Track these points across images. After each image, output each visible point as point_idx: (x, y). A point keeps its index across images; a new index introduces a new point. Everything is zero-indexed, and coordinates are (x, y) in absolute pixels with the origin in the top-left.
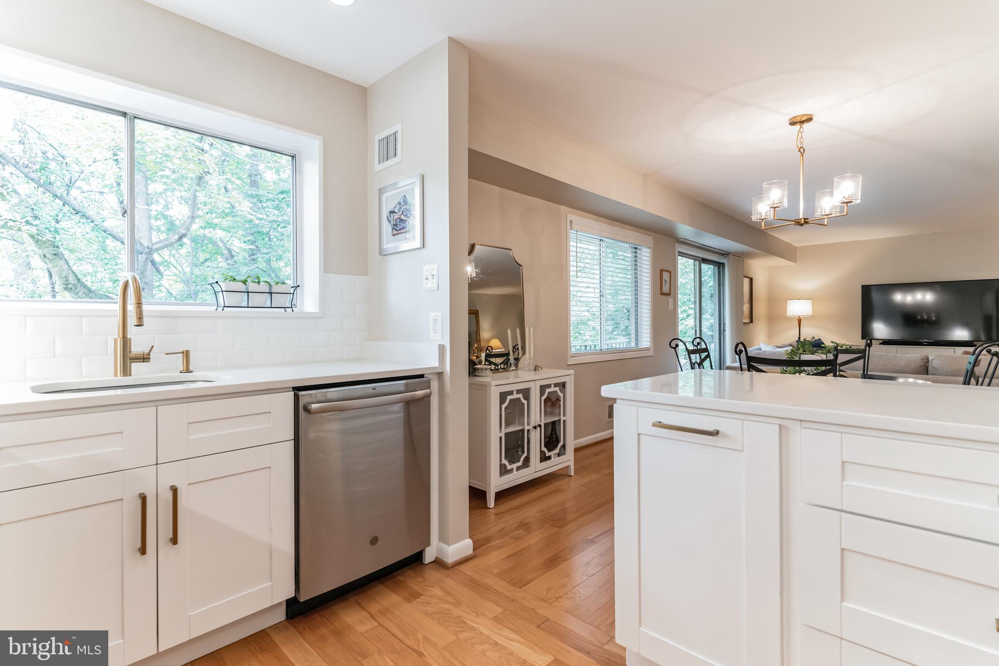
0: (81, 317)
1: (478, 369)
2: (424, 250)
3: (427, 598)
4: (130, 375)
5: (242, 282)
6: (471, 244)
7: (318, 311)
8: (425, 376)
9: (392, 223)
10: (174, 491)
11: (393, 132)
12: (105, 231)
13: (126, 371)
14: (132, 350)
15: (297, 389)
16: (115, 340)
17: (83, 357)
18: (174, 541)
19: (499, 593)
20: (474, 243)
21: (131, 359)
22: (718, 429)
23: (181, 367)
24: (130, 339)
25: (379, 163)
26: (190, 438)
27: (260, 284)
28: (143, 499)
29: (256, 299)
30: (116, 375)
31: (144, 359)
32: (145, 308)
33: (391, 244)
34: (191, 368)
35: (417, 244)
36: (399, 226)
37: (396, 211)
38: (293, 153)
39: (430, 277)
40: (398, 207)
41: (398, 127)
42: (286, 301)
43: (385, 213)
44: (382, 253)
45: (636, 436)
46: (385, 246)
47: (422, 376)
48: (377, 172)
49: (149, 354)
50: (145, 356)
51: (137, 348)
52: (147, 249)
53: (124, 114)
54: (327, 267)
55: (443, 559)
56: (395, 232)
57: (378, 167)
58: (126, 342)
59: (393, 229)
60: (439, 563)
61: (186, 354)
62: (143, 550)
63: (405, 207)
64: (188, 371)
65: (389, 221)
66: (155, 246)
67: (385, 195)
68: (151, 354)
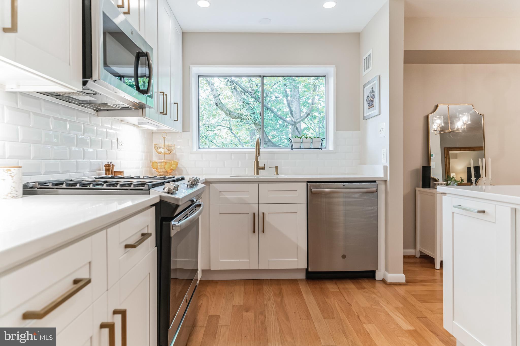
0: (246, 153)
1: (436, 184)
2: (380, 116)
3: (368, 291)
4: (259, 175)
5: (300, 138)
6: (436, 105)
7: (333, 150)
8: (376, 182)
9: (368, 102)
10: (263, 214)
11: (369, 55)
12: (278, 116)
13: (258, 173)
14: (259, 165)
15: (308, 182)
16: (255, 161)
17: (247, 168)
18: (263, 232)
19: (408, 301)
20: (438, 105)
21: (259, 169)
22: (484, 210)
23: (275, 173)
24: (259, 161)
25: (364, 72)
26: (269, 196)
27: (307, 138)
28: (254, 214)
29: (306, 145)
30: (255, 175)
31: (263, 169)
32: (261, 150)
33: (368, 113)
34: (278, 174)
35: (377, 113)
36: (371, 105)
37: (369, 96)
38: (324, 75)
39: (382, 130)
40: (370, 94)
41: (370, 52)
42: (319, 145)
43: (366, 98)
44: (365, 118)
45: (451, 214)
46: (366, 115)
47: (375, 181)
48: (364, 76)
49: (264, 167)
50: (263, 168)
51: (261, 165)
52: (294, 123)
53: (260, 76)
54: (337, 129)
55: (387, 280)
56: (369, 107)
57: (364, 73)
58: (257, 162)
59: (368, 105)
60: (383, 281)
61: (277, 168)
62: (254, 232)
63: (372, 94)
64: (277, 174)
65: (367, 102)
66: (297, 121)
67: (366, 88)
68: (265, 167)
